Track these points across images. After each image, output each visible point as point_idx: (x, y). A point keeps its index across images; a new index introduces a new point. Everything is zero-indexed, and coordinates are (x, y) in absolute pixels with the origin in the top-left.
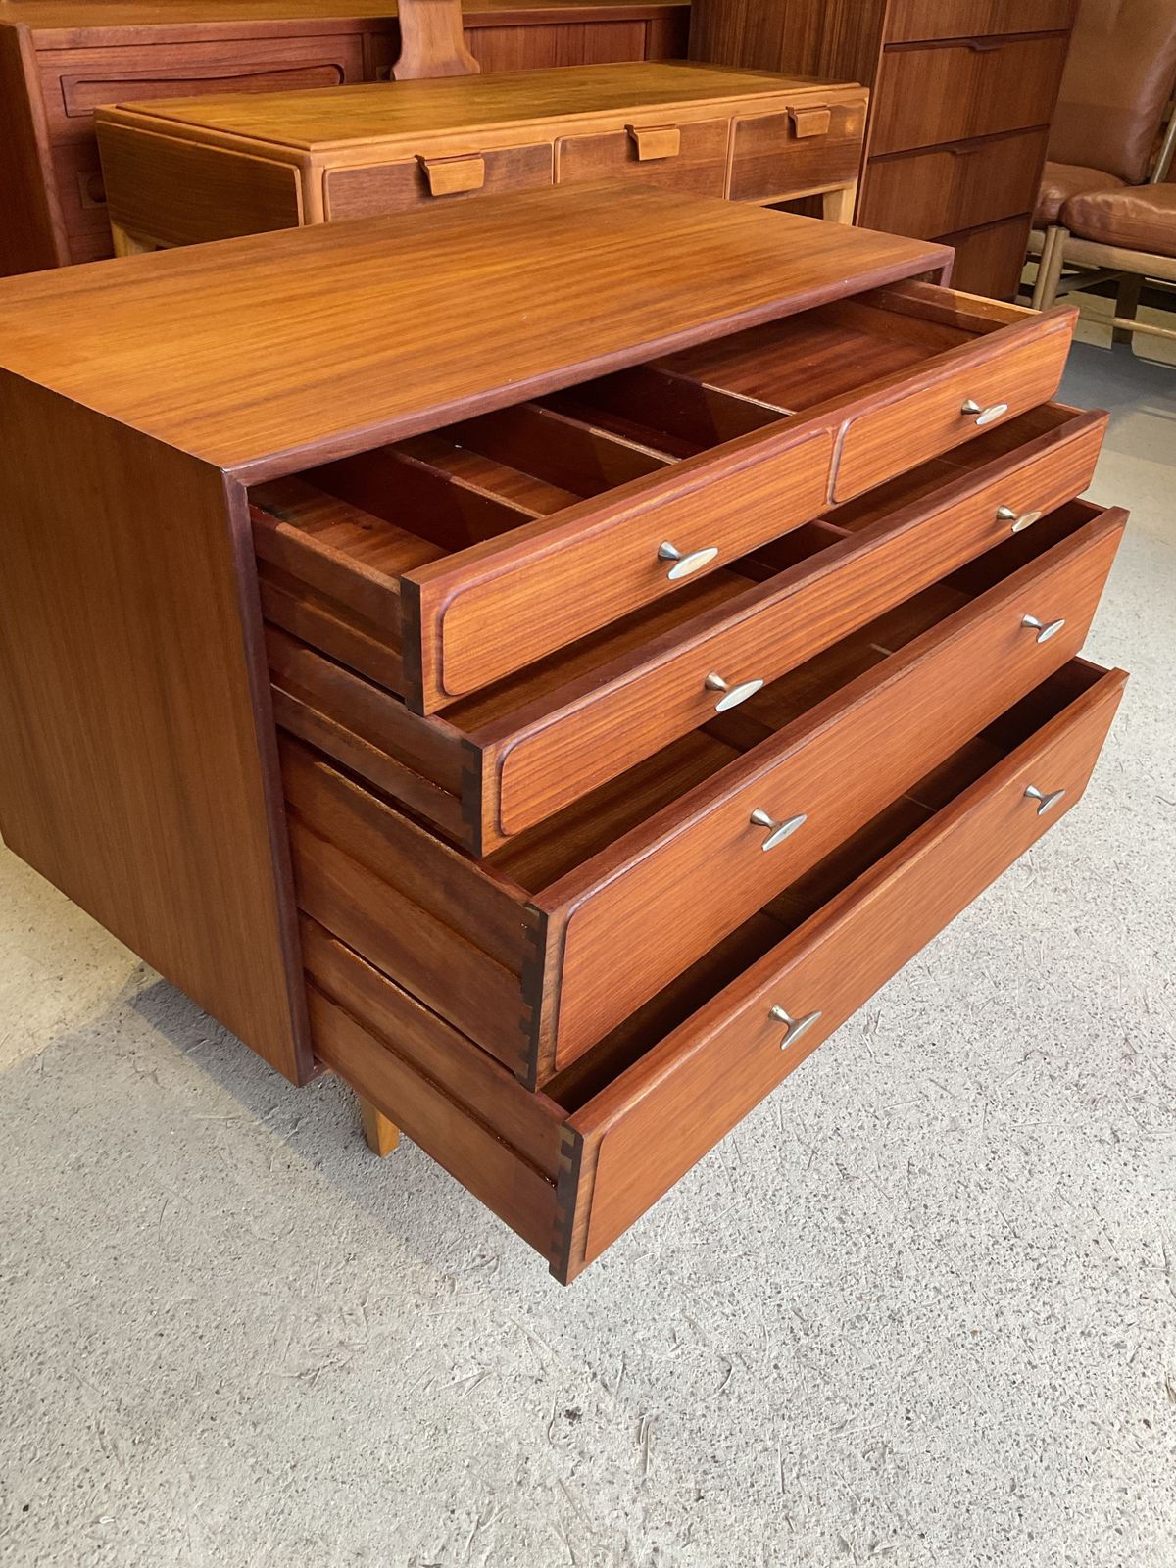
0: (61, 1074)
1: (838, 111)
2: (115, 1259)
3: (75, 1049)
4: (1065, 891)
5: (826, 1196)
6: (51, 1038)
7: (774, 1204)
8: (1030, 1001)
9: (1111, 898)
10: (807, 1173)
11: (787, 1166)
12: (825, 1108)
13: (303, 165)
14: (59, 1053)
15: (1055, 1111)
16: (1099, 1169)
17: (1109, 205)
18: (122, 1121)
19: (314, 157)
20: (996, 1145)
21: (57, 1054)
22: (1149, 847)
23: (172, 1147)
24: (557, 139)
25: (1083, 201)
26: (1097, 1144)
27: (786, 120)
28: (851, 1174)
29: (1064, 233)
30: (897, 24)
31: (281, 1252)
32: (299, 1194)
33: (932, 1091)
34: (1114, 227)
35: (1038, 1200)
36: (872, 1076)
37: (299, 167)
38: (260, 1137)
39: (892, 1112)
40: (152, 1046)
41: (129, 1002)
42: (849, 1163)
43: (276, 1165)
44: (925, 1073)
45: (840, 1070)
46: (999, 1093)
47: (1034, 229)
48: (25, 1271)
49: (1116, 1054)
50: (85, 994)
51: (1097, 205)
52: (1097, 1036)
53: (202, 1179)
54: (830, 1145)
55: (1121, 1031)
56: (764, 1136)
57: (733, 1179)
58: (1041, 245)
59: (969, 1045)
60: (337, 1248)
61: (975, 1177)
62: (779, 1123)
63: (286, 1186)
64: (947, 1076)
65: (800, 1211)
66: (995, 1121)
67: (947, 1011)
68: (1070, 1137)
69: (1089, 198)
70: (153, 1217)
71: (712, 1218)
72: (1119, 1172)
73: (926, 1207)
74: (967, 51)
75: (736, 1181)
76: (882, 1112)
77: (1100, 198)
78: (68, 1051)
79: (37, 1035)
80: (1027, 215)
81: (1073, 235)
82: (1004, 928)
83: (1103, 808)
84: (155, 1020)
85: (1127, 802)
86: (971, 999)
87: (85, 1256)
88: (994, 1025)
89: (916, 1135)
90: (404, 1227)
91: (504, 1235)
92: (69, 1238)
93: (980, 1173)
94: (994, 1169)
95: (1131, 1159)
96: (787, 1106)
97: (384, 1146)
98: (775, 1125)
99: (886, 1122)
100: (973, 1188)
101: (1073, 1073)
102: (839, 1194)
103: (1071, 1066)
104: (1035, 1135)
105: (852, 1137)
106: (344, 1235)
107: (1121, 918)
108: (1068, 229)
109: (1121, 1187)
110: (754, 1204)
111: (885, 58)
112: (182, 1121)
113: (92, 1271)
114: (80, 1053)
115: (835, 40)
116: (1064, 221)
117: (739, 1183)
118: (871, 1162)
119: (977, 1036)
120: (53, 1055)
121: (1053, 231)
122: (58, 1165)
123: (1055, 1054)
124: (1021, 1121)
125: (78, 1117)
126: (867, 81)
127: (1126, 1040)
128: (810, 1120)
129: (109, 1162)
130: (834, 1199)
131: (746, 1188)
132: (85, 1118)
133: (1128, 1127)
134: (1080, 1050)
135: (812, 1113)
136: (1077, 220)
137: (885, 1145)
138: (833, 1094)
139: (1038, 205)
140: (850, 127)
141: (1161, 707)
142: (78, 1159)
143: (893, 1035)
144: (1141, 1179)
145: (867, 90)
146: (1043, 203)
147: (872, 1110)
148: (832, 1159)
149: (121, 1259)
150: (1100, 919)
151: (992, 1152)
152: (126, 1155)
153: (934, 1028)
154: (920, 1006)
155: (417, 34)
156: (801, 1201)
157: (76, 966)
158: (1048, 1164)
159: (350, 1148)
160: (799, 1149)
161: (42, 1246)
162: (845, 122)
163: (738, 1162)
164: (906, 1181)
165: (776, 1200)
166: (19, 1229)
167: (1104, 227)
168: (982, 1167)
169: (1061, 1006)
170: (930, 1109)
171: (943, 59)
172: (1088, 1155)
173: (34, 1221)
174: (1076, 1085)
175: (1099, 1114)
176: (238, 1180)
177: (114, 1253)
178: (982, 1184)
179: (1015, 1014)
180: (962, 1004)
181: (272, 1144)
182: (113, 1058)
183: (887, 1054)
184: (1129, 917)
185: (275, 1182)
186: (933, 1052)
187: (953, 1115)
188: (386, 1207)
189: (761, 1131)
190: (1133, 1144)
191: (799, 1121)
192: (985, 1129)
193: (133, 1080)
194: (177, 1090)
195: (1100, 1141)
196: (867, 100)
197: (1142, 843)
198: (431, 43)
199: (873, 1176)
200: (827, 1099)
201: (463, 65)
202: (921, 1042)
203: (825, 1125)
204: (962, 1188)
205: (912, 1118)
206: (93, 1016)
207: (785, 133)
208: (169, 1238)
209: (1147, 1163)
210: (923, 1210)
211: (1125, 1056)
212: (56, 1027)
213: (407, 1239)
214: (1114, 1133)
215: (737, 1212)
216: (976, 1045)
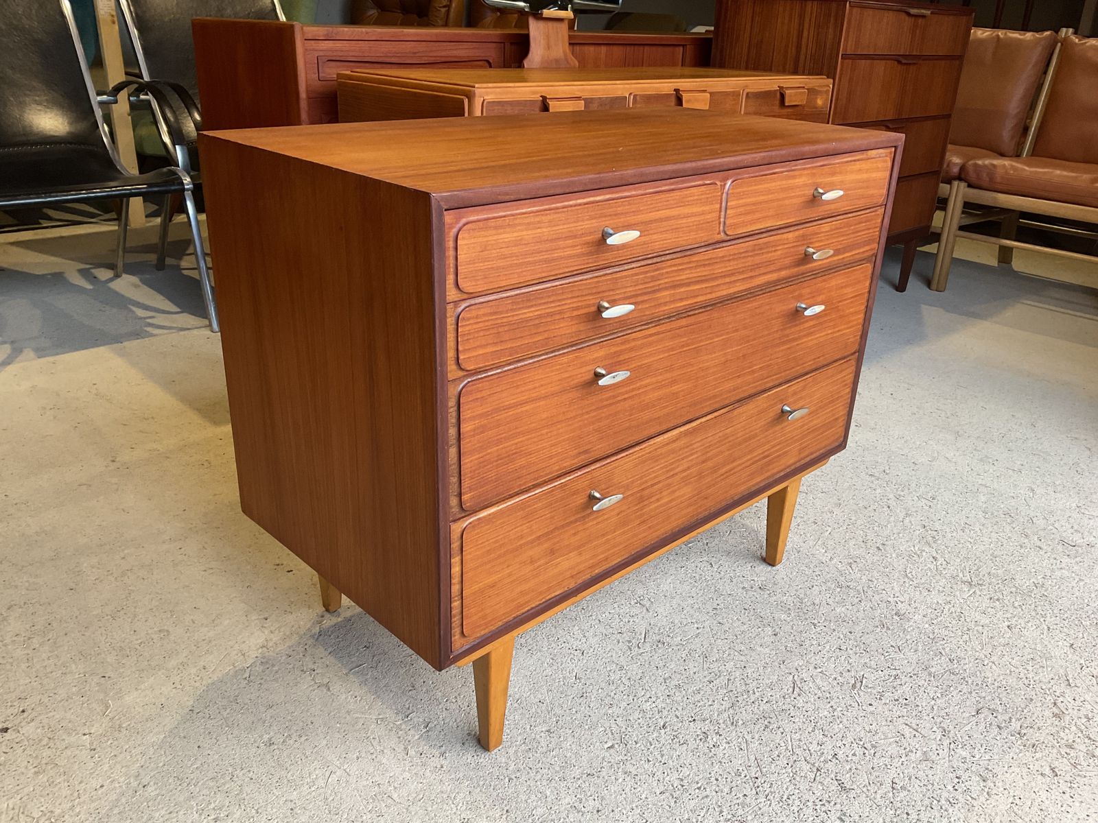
0: (262, 681)
1: (812, 91)
2: (292, 809)
3: (273, 665)
4: (998, 600)
5: (829, 802)
6: (256, 657)
7: (788, 805)
8: (978, 673)
9: (1033, 606)
10: (813, 785)
11: (798, 779)
12: (825, 739)
13: (470, 96)
14: (262, 667)
15: (1003, 751)
16: (1044, 795)
17: (994, 166)
18: (302, 715)
19: (477, 91)
20: (959, 773)
21: (259, 668)
22: (1058, 573)
23: (337, 735)
24: (631, 94)
25: (976, 165)
26: (1040, 777)
27: (778, 94)
28: (848, 787)
29: (963, 185)
30: (850, 43)
31: (413, 813)
32: (428, 774)
33: (907, 731)
34: (999, 180)
35: (996, 814)
36: (860, 719)
37: (467, 97)
38: (401, 733)
39: (877, 745)
40: (327, 666)
41: (312, 636)
42: (846, 779)
43: (412, 752)
44: (901, 719)
45: (835, 714)
46: (959, 735)
47: (942, 182)
48: (226, 813)
49: (1047, 713)
50: (282, 630)
51: (985, 166)
52: (1032, 700)
53: (358, 758)
54: (830, 765)
55: (1049, 698)
56: (778, 756)
57: (756, 785)
58: (948, 192)
59: (933, 702)
60: (455, 813)
61: (945, 795)
62: (790, 748)
63: (419, 767)
64: (918, 722)
65: (809, 811)
66: (958, 755)
67: (915, 677)
68: (1017, 770)
69: (980, 162)
70: (321, 782)
71: (740, 812)
72: (1059, 798)
73: (908, 814)
74: (896, 63)
75: (758, 787)
76: (869, 745)
77: (987, 162)
78: (268, 666)
79: (247, 654)
80: (937, 173)
81: (970, 186)
82: (954, 622)
83: (1021, 547)
84: (330, 650)
85: (1039, 543)
86: (933, 670)
87: (270, 806)
88: (952, 689)
89: (897, 763)
90: (505, 802)
91: (581, 814)
92: (260, 792)
93: (949, 792)
94: (960, 790)
95: (1068, 789)
96: (797, 736)
97: (492, 743)
98: (787, 749)
99: (872, 751)
100: (944, 802)
101: (1015, 725)
102: (839, 801)
103: (1013, 720)
104: (990, 768)
105: (847, 761)
106: (461, 805)
107: (1042, 620)
108: (966, 182)
109: (1062, 809)
110: (773, 804)
111: (842, 63)
112: (345, 718)
113: (274, 817)
114: (276, 668)
115: (809, 52)
116: (963, 176)
117: (761, 788)
118: (863, 779)
119: (939, 696)
120: (257, 668)
121: (956, 183)
122: (255, 742)
123: (1000, 711)
124: (977, 756)
125: (271, 711)
126: (831, 75)
127: (1055, 704)
128: (814, 747)
129: (291, 742)
130: (835, 804)
131: (766, 793)
132: (278, 711)
133: (1063, 766)
134: (1020, 709)
135: (815, 742)
136: (972, 176)
137: (873, 768)
138: (831, 730)
139: (945, 166)
140: (820, 102)
141: (1057, 483)
142: (270, 739)
143: (874, 691)
144: (1077, 804)
145: (831, 81)
146: (948, 166)
147: (862, 743)
148: (833, 776)
149: (295, 810)
150: (1026, 620)
151: (957, 777)
152: (304, 738)
153: (906, 688)
154: (894, 673)
155: (540, 41)
156: (810, 804)
157: (277, 612)
158: (1002, 789)
159: (467, 745)
160: (806, 767)
161: (240, 797)
162: (816, 98)
163: (759, 773)
164: (891, 794)
165: (790, 802)
166: (224, 784)
167: (991, 179)
168: (950, 787)
169: (1002, 678)
170: (906, 744)
171: (880, 67)
172: (1033, 784)
173: (235, 779)
174: (1019, 734)
175: (1038, 755)
176: (384, 761)
177: (291, 805)
178: (951, 800)
179: (967, 682)
180: (926, 673)
181: (410, 738)
182: (298, 672)
183: (871, 705)
184: (1048, 619)
185: (411, 764)
186: (906, 705)
187: (925, 750)
188: (492, 787)
189: (777, 753)
190: (1068, 778)
191: (805, 747)
192: (949, 761)
193: (311, 688)
194: (344, 697)
195: (1042, 774)
196: (831, 86)
197: (1053, 571)
198: (548, 47)
199: (865, 789)
200: (826, 733)
201: (568, 62)
202: (896, 698)
203: (825, 751)
204: (935, 802)
205: (893, 750)
206: (287, 645)
207: (777, 102)
208: (331, 798)
209: (1080, 793)
210: (905, 816)
211: (1055, 715)
212: (260, 650)
213: (507, 811)
214: (1053, 770)
215: (760, 809)
216: (939, 701)
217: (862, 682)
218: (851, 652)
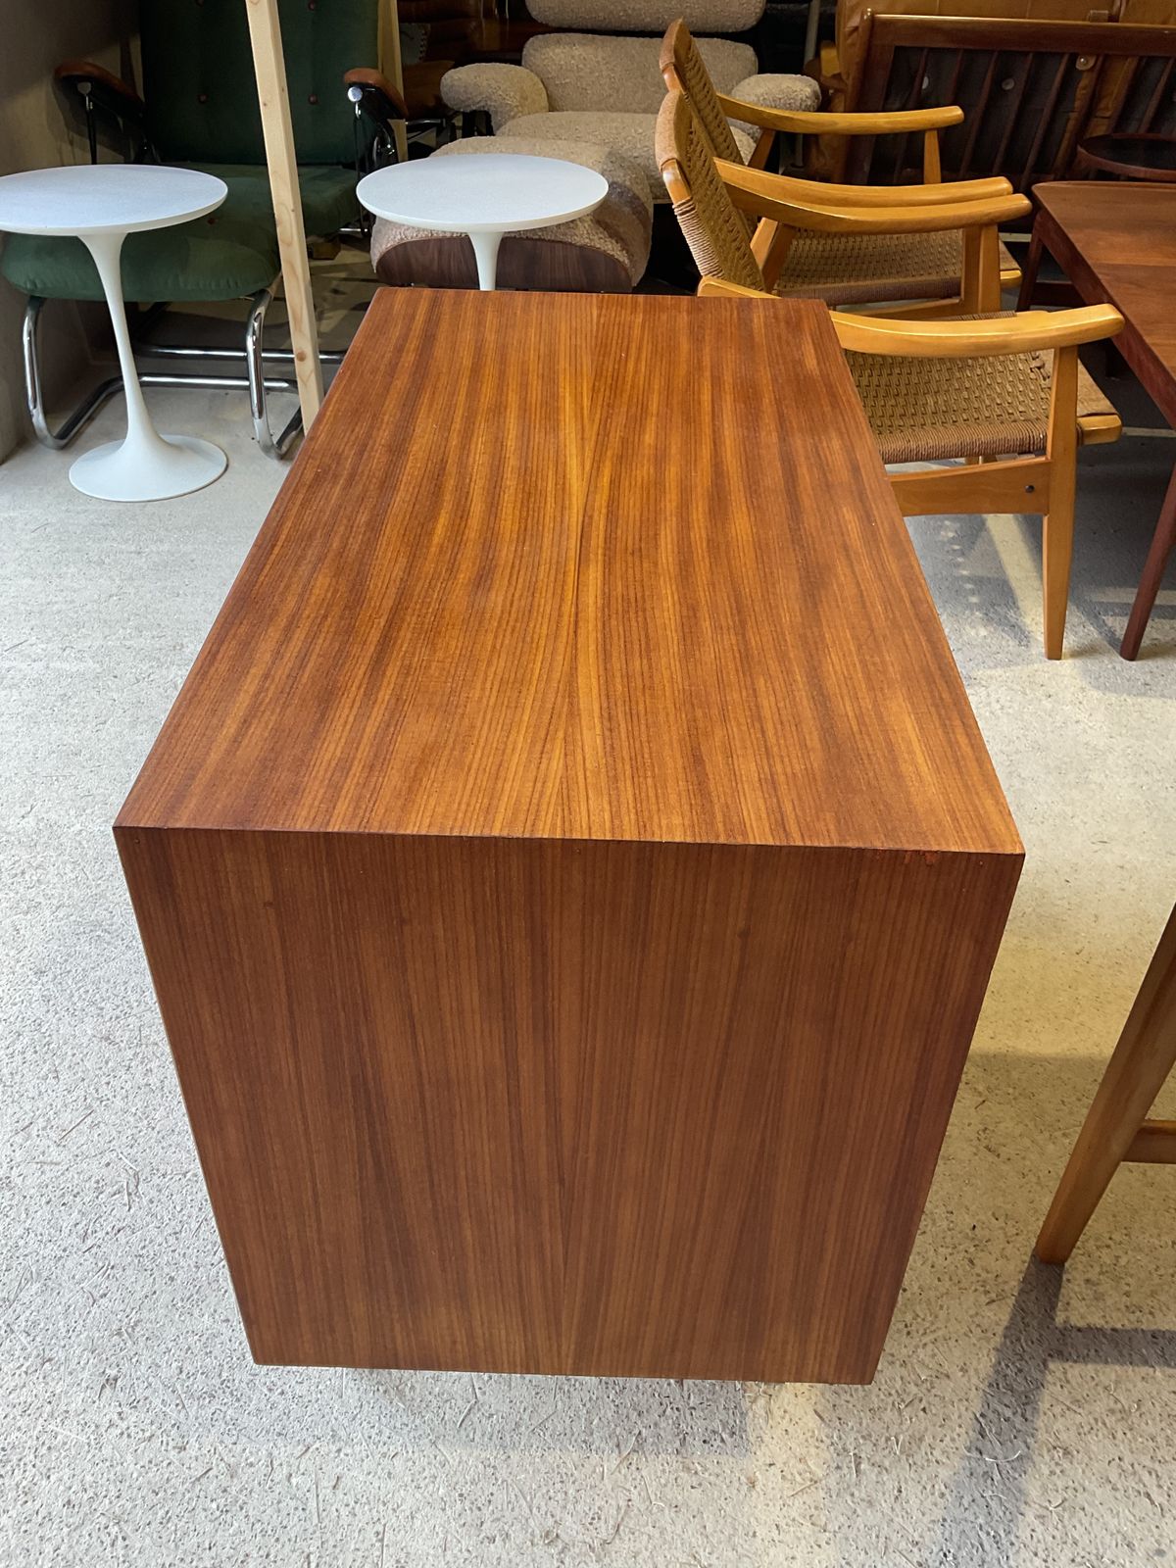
28: (104, 1043)
33: (54, 1154)
36: (115, 1134)
42: (108, 1051)
44: (65, 1167)
45: (145, 1122)
54: (129, 1053)
67: (60, 1253)
86: (36, 1287)
119: (21, 1243)
135: (155, 1071)
138: (143, 1096)
148: (122, 1045)
153: (66, 1224)
154: (89, 1242)
170: (52, 1134)
183: (108, 1164)
216: (21, 1231)
217: (129, 1194)
218: (160, 1239)
